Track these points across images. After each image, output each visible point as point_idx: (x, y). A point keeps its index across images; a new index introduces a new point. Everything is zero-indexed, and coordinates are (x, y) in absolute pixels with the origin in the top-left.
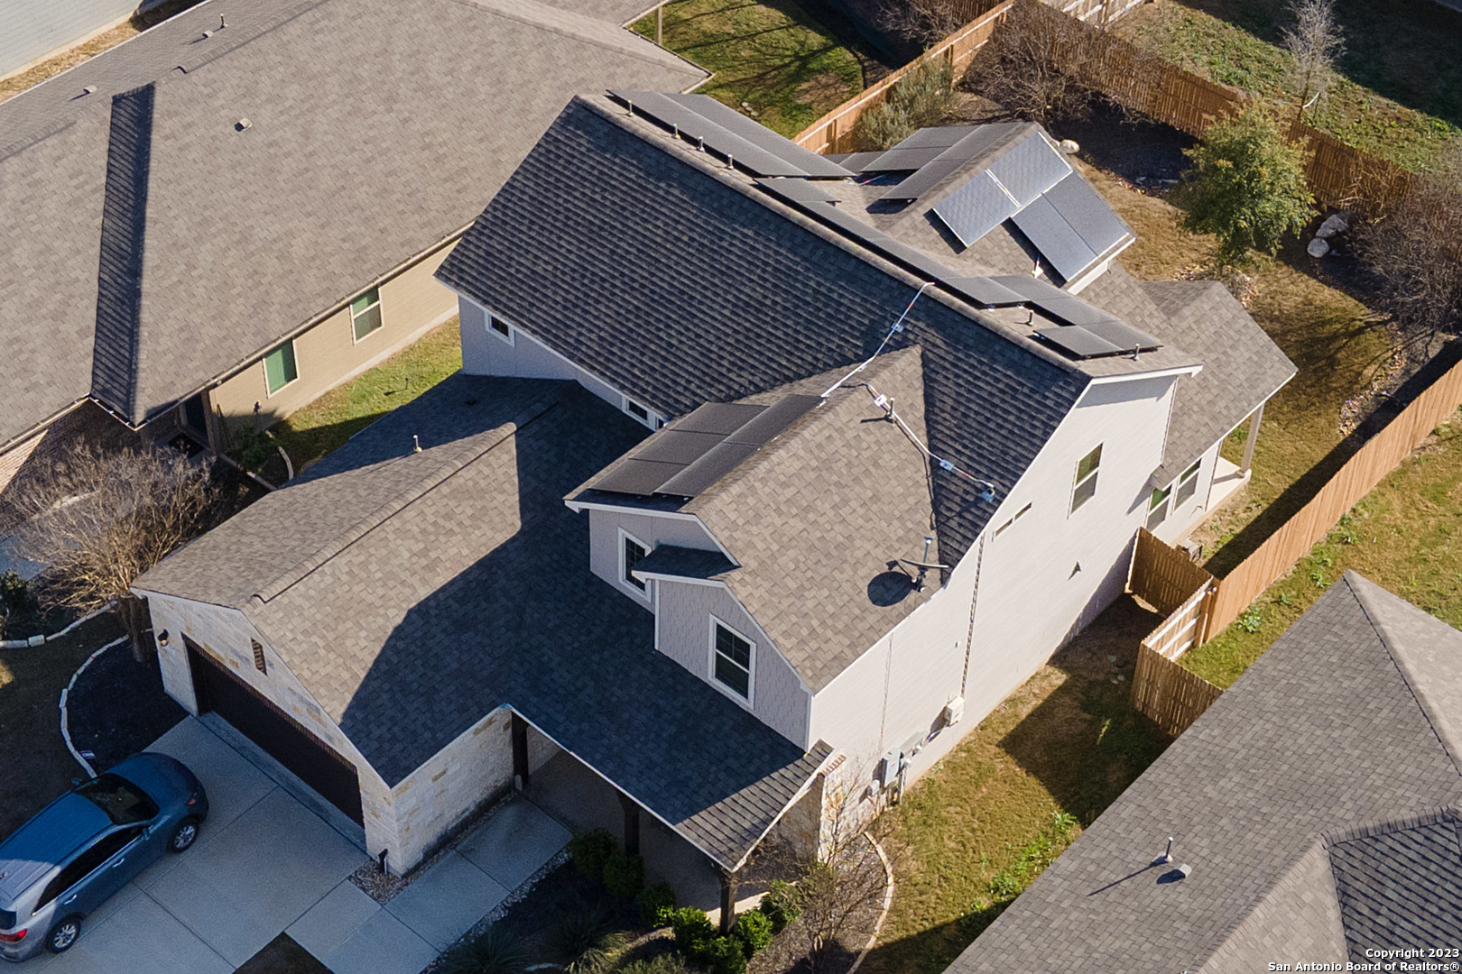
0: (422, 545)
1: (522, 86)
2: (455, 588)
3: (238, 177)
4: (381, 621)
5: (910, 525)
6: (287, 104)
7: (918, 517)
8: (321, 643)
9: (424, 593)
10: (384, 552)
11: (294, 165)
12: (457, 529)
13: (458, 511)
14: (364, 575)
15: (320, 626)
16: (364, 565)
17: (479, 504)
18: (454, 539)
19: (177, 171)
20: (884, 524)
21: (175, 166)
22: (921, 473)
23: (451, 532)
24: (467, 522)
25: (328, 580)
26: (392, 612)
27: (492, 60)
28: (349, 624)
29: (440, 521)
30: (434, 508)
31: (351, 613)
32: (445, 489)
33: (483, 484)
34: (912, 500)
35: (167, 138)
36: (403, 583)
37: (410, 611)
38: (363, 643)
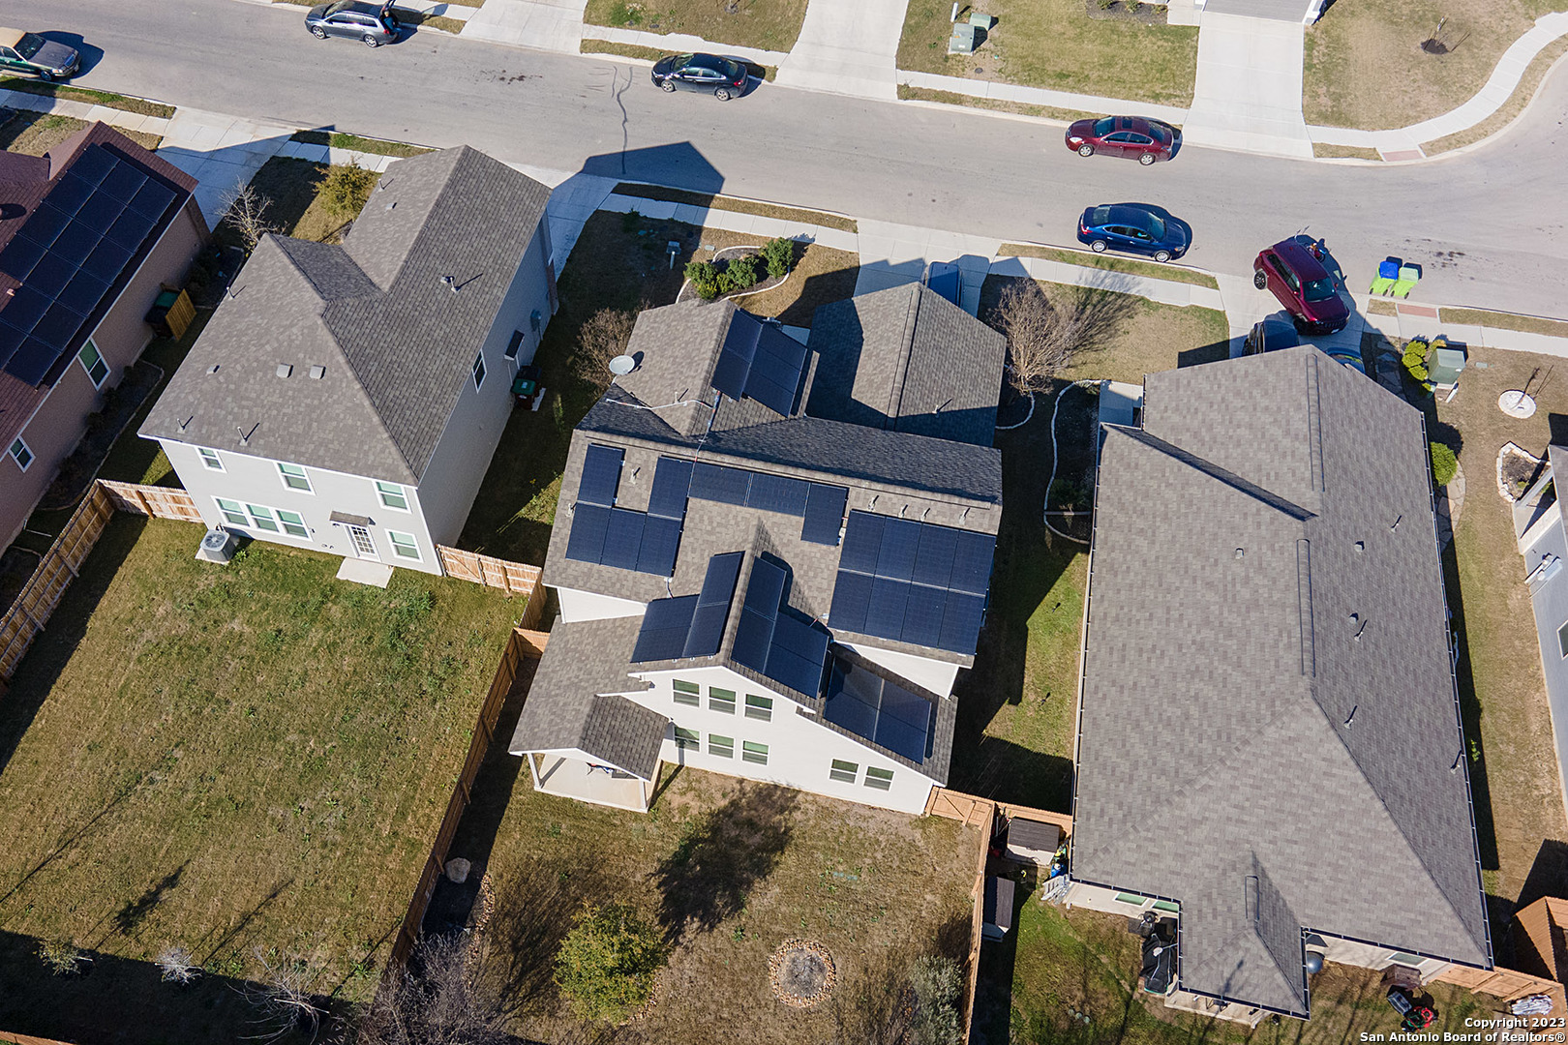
1: (1155, 737)
2: (855, 361)
3: (1207, 535)
4: (869, 328)
6: (1238, 585)
8: (882, 304)
11: (1194, 567)
12: (874, 372)
13: (880, 376)
14: (890, 329)
15: (888, 306)
16: (893, 331)
17: (875, 384)
18: (872, 369)
23: (875, 370)
24: (873, 378)
25: (901, 316)
26: (869, 333)
27: (1187, 731)
28: (879, 318)
29: (882, 367)
30: (890, 368)
31: (882, 320)
32: (893, 375)
33: (880, 393)
36: (875, 342)
37: (863, 339)
38: (869, 319)
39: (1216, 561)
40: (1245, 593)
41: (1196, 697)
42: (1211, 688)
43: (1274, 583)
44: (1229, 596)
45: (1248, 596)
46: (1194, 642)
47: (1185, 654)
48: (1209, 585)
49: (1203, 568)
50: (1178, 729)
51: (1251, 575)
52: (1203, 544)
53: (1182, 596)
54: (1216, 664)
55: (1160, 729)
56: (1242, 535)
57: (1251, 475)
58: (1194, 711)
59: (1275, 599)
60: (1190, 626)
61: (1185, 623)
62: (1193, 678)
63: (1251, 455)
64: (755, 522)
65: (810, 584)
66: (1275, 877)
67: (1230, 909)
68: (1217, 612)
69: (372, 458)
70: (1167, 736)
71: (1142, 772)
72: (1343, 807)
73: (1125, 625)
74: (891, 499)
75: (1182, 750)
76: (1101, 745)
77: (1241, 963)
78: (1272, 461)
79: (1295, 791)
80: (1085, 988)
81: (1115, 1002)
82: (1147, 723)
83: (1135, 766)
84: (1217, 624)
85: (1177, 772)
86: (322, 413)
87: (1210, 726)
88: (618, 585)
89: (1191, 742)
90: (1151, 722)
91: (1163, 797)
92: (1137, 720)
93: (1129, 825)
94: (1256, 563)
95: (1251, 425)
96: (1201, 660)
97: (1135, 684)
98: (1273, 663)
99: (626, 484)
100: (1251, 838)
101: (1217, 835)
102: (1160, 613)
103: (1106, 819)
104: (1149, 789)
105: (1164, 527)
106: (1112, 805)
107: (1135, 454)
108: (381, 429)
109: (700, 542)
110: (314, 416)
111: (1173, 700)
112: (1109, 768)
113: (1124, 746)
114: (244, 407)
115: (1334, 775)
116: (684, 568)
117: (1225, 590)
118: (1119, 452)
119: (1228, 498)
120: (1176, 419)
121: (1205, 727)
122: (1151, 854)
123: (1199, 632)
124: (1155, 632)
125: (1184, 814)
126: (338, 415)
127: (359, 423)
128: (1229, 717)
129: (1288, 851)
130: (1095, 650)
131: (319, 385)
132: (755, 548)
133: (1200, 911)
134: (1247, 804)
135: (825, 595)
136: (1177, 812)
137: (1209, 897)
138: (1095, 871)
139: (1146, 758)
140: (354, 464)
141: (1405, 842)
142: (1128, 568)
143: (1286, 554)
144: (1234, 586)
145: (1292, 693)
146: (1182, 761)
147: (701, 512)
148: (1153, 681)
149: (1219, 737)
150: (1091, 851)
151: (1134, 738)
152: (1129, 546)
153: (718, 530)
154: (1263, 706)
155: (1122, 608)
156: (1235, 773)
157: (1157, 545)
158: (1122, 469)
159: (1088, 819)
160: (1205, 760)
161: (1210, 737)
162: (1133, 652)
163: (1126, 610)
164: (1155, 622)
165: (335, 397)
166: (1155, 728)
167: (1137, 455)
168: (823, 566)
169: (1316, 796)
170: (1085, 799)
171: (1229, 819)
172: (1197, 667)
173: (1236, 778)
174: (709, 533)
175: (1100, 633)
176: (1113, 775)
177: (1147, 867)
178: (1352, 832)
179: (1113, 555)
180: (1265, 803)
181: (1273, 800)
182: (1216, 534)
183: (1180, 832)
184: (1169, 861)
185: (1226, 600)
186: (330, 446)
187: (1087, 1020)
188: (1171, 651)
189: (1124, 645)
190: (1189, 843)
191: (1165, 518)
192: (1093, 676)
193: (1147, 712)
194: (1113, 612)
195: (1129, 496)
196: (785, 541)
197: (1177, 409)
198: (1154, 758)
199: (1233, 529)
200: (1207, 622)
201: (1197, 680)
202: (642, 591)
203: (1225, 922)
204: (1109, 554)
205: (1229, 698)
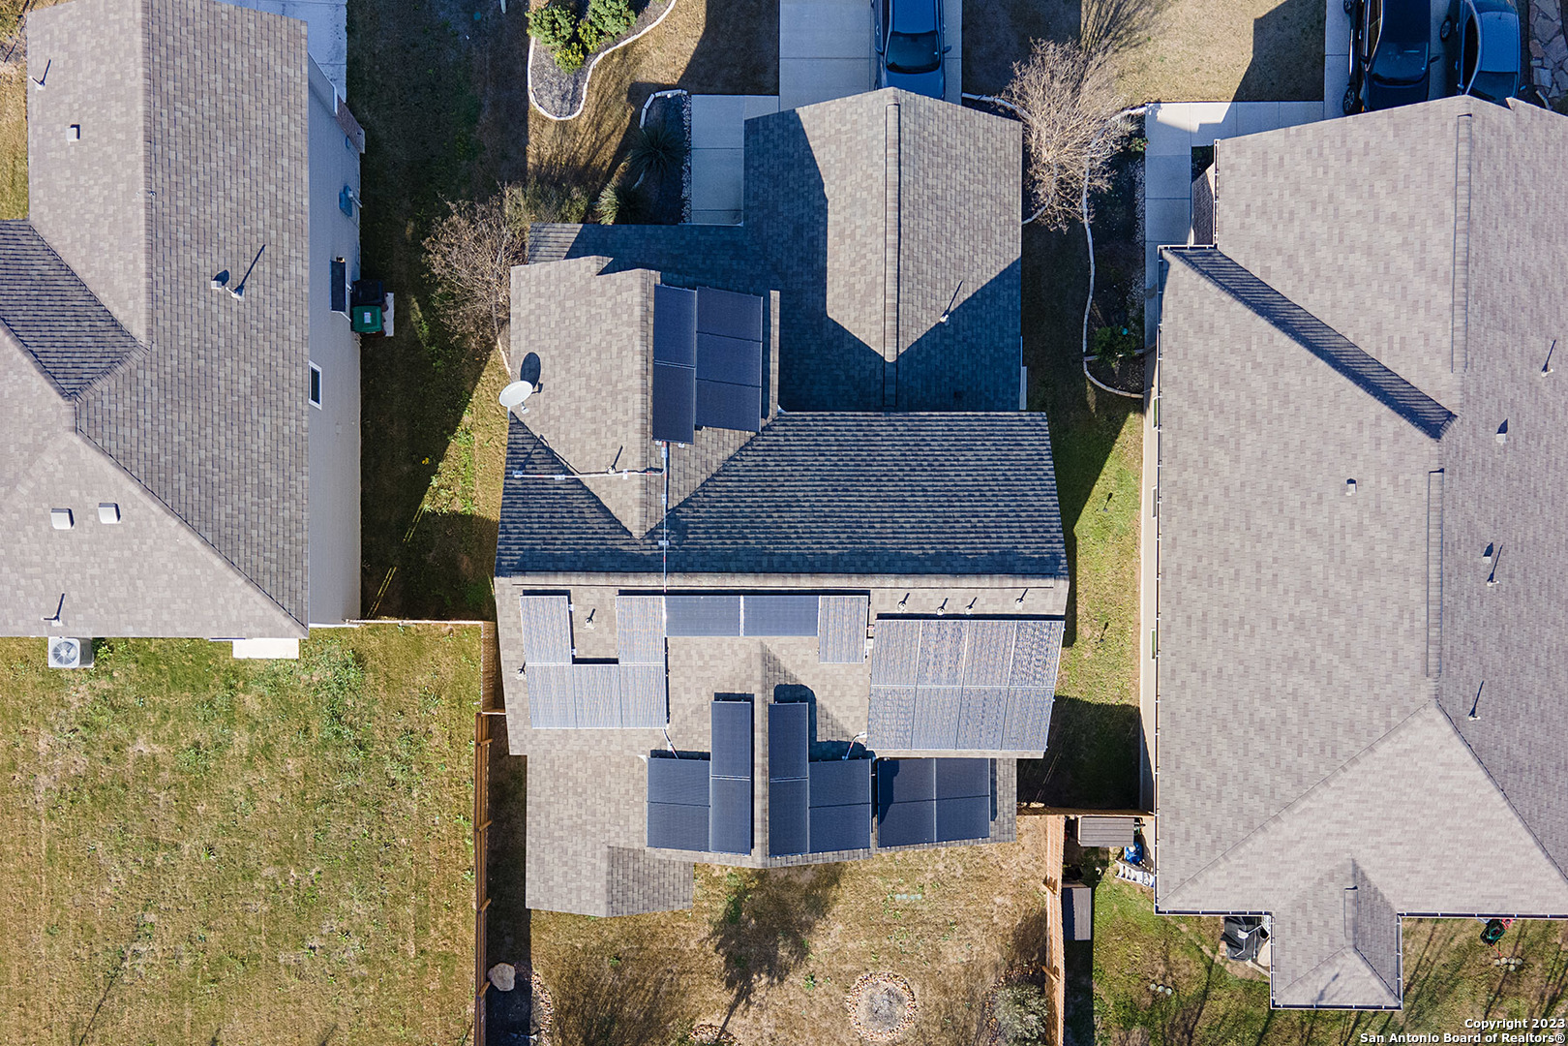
0: (858, 237)
1: (1246, 744)
2: (821, 242)
3: (1308, 453)
4: (833, 178)
5: (552, 422)
6: (1348, 537)
7: (552, 433)
8: (843, 129)
9: (830, 217)
10: (869, 208)
11: (1291, 503)
12: (853, 269)
13: (863, 278)
14: (864, 185)
15: (853, 135)
16: (869, 189)
17: (858, 296)
18: (848, 262)
19: (1343, 407)
20: (563, 404)
21: (1349, 409)
22: (571, 459)
23: (853, 264)
24: (852, 280)
25: (876, 159)
26: (833, 187)
27: (1284, 739)
28: (843, 156)
29: (864, 262)
30: (874, 263)
31: (848, 161)
32: (880, 279)
33: (868, 309)
34: (563, 438)
35: (1378, 418)
36: (844, 208)
37: (827, 201)
38: (828, 157)
39: (1320, 497)
40: (1357, 550)
41: (1294, 695)
42: (1313, 684)
43: (1396, 537)
44: (1337, 553)
45: (1361, 555)
46: (1291, 617)
47: (1280, 633)
48: (1311, 533)
49: (1303, 505)
50: (1273, 736)
51: (1366, 522)
52: (1303, 467)
53: (1275, 547)
54: (1319, 650)
55: (1252, 734)
56: (1354, 456)
57: (1367, 338)
58: (1292, 714)
59: (1395, 561)
60: (1286, 592)
61: (1281, 587)
62: (1290, 668)
63: (1368, 303)
64: (758, 651)
65: (838, 704)
66: (1374, 878)
67: (1326, 923)
68: (1321, 576)
69: (234, 613)
70: (1259, 745)
71: (1232, 789)
72: (1457, 804)
73: (1205, 584)
74: (925, 595)
75: (1278, 764)
76: (1183, 749)
77: (1337, 976)
78: (1397, 317)
79: (1405, 798)
80: (1166, 960)
81: (1197, 969)
82: (1236, 725)
83: (1223, 780)
84: (1320, 592)
85: (1273, 792)
86: (141, 566)
87: (1311, 735)
88: (604, 742)
89: (1289, 755)
90: (1241, 724)
91: (1257, 823)
92: (1224, 720)
93: (1219, 853)
94: (1372, 504)
95: (1370, 248)
96: (1301, 643)
97: (1220, 670)
98: (1389, 655)
99: (582, 630)
100: (1352, 847)
101: (1315, 850)
102: (1248, 569)
103: (1193, 843)
104: (1241, 810)
105: (1251, 436)
106: (1198, 827)
107: (1209, 309)
108: (231, 574)
109: (693, 680)
110: (134, 571)
111: (1267, 697)
112: (1193, 780)
113: (1209, 752)
114: (31, 577)
115: (1452, 777)
116: (680, 711)
117: (1332, 544)
118: (1186, 301)
119: (1337, 395)
120: (1262, 229)
121: (1305, 736)
122: (1242, 878)
123: (1297, 603)
124: (1242, 599)
125: (1280, 838)
126: (165, 566)
127: (198, 572)
128: (1334, 725)
129: (1392, 852)
130: (1169, 618)
131: (121, 530)
132: (765, 689)
133: (1294, 923)
134: (1351, 818)
135: (858, 714)
136: (1273, 837)
137: (1304, 909)
138: (1182, 901)
139: (1235, 770)
140: (214, 624)
141: (1520, 825)
142: (1206, 497)
143: (1413, 493)
144: (1343, 538)
145: (1413, 700)
146: (1278, 778)
147: (686, 647)
148: (1241, 667)
149: (1323, 751)
150: (1177, 880)
151: (1221, 743)
152: (1206, 463)
153: (712, 663)
154: (1376, 714)
155: (1200, 558)
156: (1340, 792)
157: (1243, 465)
158: (1191, 332)
159: (1172, 842)
160: (1305, 780)
161: (1311, 750)
162: (1216, 626)
163: (1205, 561)
164: (1243, 584)
165: (150, 542)
166: (1246, 732)
167: (1211, 309)
168: (851, 683)
169: (1428, 799)
170: (1167, 816)
171: (1329, 834)
172: (1296, 653)
173: (1340, 797)
174: (701, 668)
175: (1174, 594)
176: (1199, 789)
177: (1237, 890)
178: (1464, 825)
179: (1185, 475)
180: (1372, 814)
181: (1380, 810)
182: (1319, 453)
183: (1275, 854)
184: (1261, 881)
185: (1332, 559)
186: (173, 606)
187: (1169, 992)
188: (1264, 627)
189: (1204, 615)
190: (1283, 862)
191: (1253, 421)
192: (1168, 655)
194: (1189, 564)
195: (1202, 380)
196: (799, 662)
197: (1264, 212)
198: (1246, 773)
199: (1343, 446)
200: (1308, 589)
201: (1295, 671)
202: (635, 743)
203: (1321, 938)
204: (1180, 475)
205: (1335, 700)
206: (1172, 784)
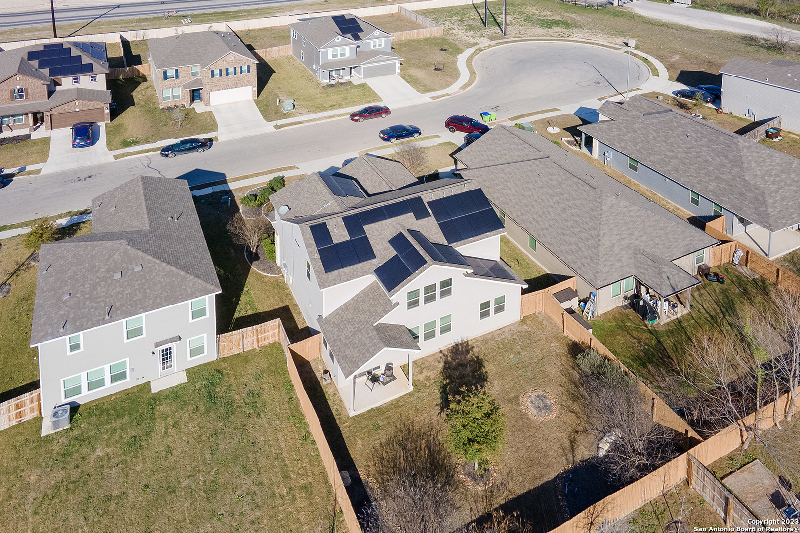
3: (525, 177)
40: (554, 182)
41: (572, 215)
44: (550, 186)
47: (555, 208)
48: (541, 187)
50: (577, 226)
51: (551, 177)
52: (526, 180)
53: (536, 195)
56: (535, 171)
59: (565, 178)
61: (545, 200)
62: (565, 211)
65: (430, 233)
66: (647, 250)
67: (648, 265)
68: (552, 192)
70: (576, 230)
71: (580, 245)
72: (642, 218)
75: (585, 230)
77: (668, 278)
80: (634, 337)
81: (647, 335)
82: (566, 232)
83: (577, 244)
84: (555, 194)
88: (355, 273)
89: (585, 226)
90: (567, 230)
91: (596, 246)
92: (562, 233)
93: (595, 260)
94: (548, 174)
95: (504, 149)
96: (562, 206)
97: (549, 225)
98: (584, 191)
100: (630, 242)
101: (621, 247)
102: (534, 203)
103: (586, 265)
104: (589, 247)
105: (509, 183)
106: (582, 260)
108: (188, 276)
109: (378, 240)
111: (567, 220)
112: (570, 251)
113: (567, 242)
116: (378, 252)
117: (547, 185)
120: (478, 160)
121: (584, 220)
122: (610, 265)
123: (552, 200)
124: (539, 209)
125: (607, 246)
128: (588, 212)
129: (643, 240)
130: (526, 226)
131: (142, 273)
133: (641, 273)
134: (619, 233)
135: (439, 235)
136: (604, 247)
137: (639, 267)
138: (601, 282)
139: (577, 240)
142: (510, 200)
144: (549, 183)
145: (598, 195)
146: (589, 233)
147: (371, 229)
148: (554, 221)
149: (592, 219)
150: (593, 277)
151: (567, 238)
152: (503, 194)
153: (382, 232)
154: (594, 203)
155: (520, 210)
156: (607, 225)
157: (512, 189)
159: (581, 269)
160: (595, 227)
161: (589, 221)
162: (538, 218)
163: (522, 210)
164: (536, 207)
166: (570, 231)
168: (431, 225)
169: (633, 219)
170: (573, 265)
171: (619, 240)
172: (563, 208)
173: (609, 227)
174: (379, 235)
175: (522, 221)
176: (572, 253)
177: (613, 271)
182: (527, 175)
183: (611, 252)
184: (618, 264)
185: (550, 188)
187: (646, 347)
188: (550, 210)
189: (533, 218)
190: (616, 255)
191: (507, 181)
192: (534, 232)
193: (563, 229)
194: (519, 213)
195: (487, 183)
197: (475, 158)
198: (580, 238)
199: (531, 171)
200: (552, 196)
201: (567, 211)
202: (367, 270)
203: (651, 269)
204: (499, 201)
206: (566, 257)
